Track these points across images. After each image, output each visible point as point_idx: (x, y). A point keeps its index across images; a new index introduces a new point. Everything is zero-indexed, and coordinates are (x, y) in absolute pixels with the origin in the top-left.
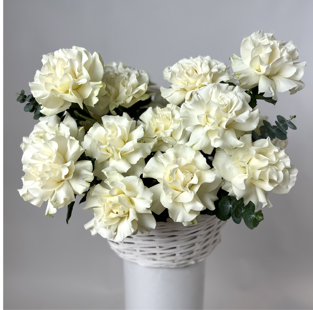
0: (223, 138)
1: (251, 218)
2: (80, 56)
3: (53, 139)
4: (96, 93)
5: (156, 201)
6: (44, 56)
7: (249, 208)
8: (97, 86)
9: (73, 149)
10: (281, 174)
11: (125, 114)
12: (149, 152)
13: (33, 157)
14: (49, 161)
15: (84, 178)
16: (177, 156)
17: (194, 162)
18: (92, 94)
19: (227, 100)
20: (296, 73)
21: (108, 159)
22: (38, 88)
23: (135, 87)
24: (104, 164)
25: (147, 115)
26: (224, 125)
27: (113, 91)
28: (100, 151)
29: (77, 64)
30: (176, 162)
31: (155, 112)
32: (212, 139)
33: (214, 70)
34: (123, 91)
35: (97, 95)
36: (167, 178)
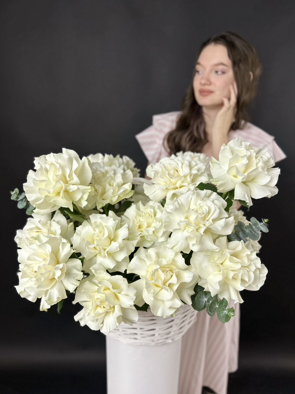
0: (200, 242)
1: (224, 313)
2: (70, 160)
3: (46, 242)
4: (86, 197)
5: (139, 295)
6: (36, 158)
7: (222, 304)
8: (86, 190)
9: (66, 251)
10: (252, 276)
11: (111, 213)
12: (133, 250)
13: (29, 259)
14: (44, 263)
15: (75, 277)
16: (158, 255)
17: (174, 262)
18: (82, 198)
19: (205, 209)
20: (270, 181)
21: (96, 256)
22: (32, 192)
23: (120, 186)
24: (92, 261)
25: (131, 212)
26: (202, 231)
27: (100, 190)
28: (89, 250)
29: (68, 171)
30: (158, 263)
31: (138, 209)
32: (191, 243)
33: (194, 172)
34: (110, 191)
35: (86, 199)
36: (149, 276)
